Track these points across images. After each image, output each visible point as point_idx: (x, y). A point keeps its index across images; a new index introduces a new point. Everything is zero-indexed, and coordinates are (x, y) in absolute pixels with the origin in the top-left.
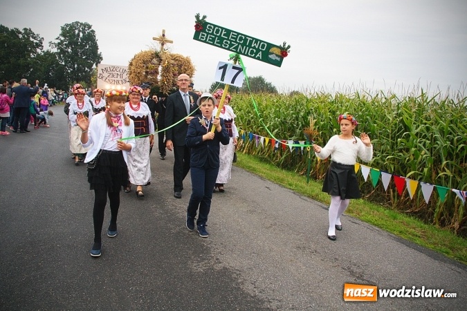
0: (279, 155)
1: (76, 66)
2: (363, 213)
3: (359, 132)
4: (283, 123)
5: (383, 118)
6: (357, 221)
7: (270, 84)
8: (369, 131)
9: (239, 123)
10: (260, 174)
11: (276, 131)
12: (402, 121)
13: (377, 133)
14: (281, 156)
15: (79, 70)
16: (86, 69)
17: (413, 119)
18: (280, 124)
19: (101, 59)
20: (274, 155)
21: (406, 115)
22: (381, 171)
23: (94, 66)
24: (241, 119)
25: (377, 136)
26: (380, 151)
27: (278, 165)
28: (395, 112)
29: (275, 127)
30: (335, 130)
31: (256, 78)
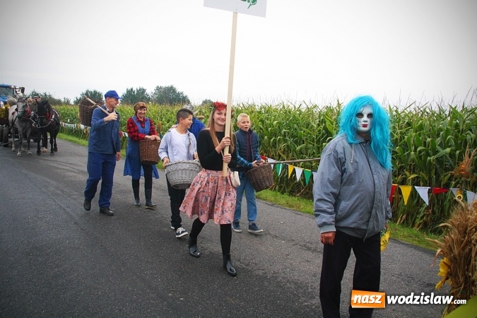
2: (302, 207)
3: (287, 138)
5: (308, 125)
6: (299, 213)
7: (182, 93)
8: (297, 137)
12: (325, 128)
13: (304, 138)
17: (334, 126)
21: (328, 123)
22: (312, 171)
25: (303, 141)
26: (306, 155)
28: (318, 120)
30: (266, 137)
31: (168, 88)
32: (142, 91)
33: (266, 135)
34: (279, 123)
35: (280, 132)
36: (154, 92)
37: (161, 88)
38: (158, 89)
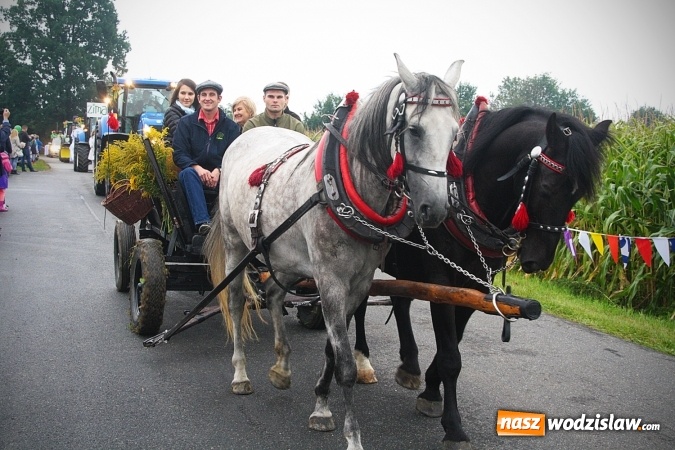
0: (622, 277)
1: (62, 68)
4: (631, 195)
7: (572, 94)
10: (586, 322)
11: (613, 216)
14: (629, 278)
15: (71, 78)
16: (90, 75)
18: (623, 198)
19: (127, 46)
20: (609, 278)
23: (109, 68)
27: (622, 302)
29: (610, 207)
31: (534, 81)
36: (497, 93)
37: (515, 82)
38: (509, 84)
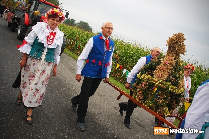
9: (80, 42)
24: (81, 41)
30: (125, 58)
32: (73, 21)
33: (125, 56)
34: (133, 53)
35: (132, 57)
